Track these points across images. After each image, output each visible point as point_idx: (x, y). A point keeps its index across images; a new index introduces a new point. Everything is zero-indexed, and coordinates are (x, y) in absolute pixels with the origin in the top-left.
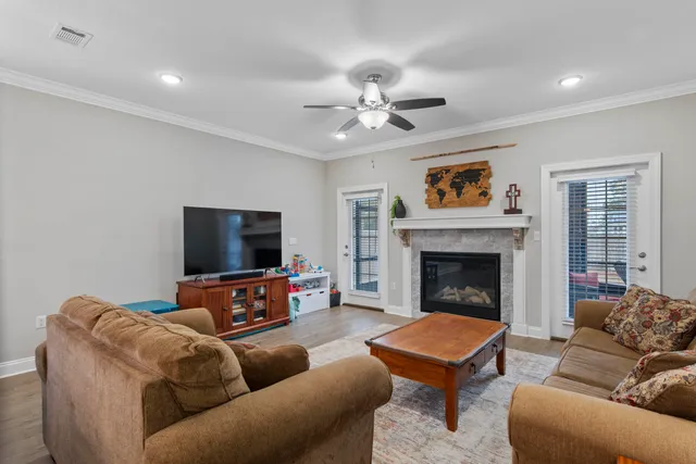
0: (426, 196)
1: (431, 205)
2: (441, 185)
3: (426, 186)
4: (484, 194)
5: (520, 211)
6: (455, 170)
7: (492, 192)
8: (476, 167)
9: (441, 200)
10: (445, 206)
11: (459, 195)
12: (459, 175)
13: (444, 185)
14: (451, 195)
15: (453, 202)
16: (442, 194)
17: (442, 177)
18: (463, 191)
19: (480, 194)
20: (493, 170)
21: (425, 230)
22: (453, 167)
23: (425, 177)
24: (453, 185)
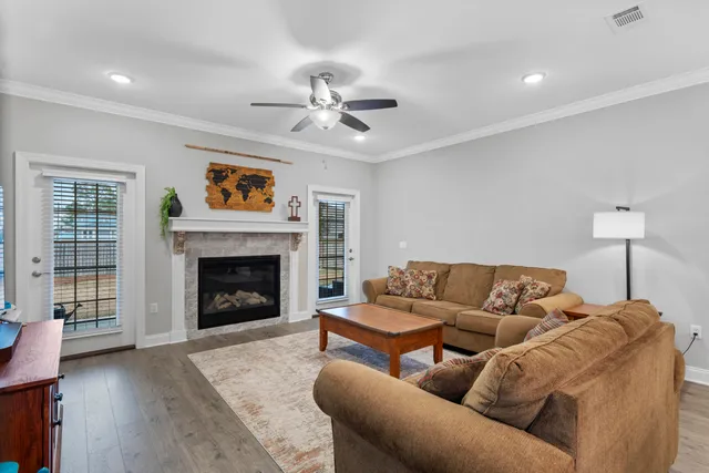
0: (206, 195)
1: (212, 205)
2: (227, 184)
3: (207, 183)
4: (269, 201)
5: (298, 219)
6: (243, 172)
7: (274, 199)
8: (262, 174)
9: (226, 201)
10: (231, 208)
11: (245, 198)
12: (245, 178)
13: (229, 184)
14: (237, 197)
15: (239, 204)
16: (227, 194)
17: (227, 176)
18: (250, 195)
19: (265, 201)
20: (275, 180)
21: (205, 233)
22: (240, 168)
23: (205, 172)
24: (239, 187)
